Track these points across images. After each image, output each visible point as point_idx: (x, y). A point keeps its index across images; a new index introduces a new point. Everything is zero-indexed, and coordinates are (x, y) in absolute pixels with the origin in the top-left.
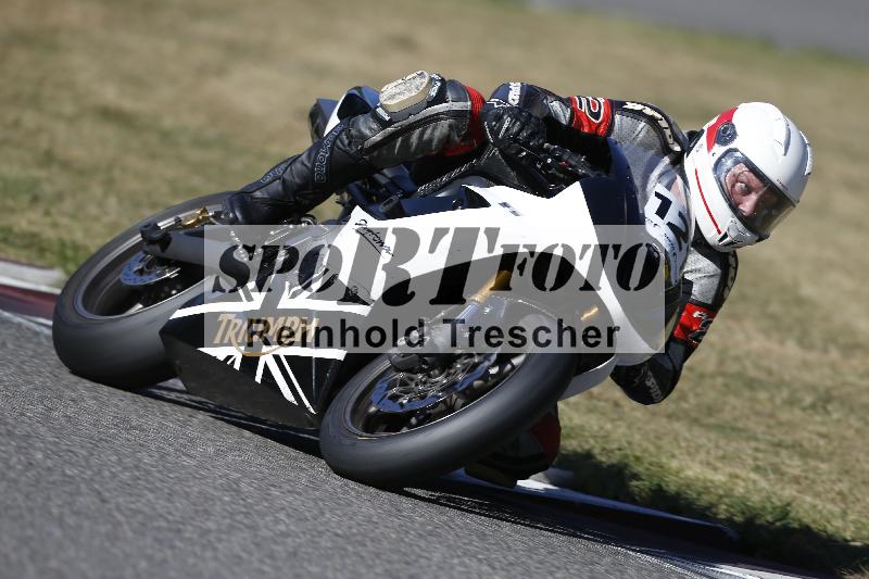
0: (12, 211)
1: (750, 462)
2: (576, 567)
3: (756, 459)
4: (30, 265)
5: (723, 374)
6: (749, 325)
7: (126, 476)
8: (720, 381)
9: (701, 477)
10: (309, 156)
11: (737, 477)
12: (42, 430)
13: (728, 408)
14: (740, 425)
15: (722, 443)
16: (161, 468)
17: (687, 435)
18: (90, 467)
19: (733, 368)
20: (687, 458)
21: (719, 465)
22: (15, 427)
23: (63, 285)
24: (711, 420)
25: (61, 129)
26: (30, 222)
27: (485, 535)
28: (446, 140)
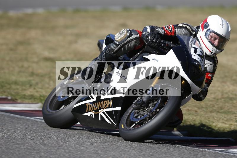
0: (25, 90)
1: (234, 120)
2: (192, 157)
3: (236, 119)
4: (32, 103)
5: (223, 98)
6: (228, 83)
7: (67, 155)
8: (223, 100)
9: (222, 126)
10: (100, 57)
11: (231, 125)
12: (43, 147)
13: (226, 107)
14: (230, 111)
15: (226, 116)
16: (76, 151)
17: (216, 116)
18: (57, 154)
19: (226, 96)
20: (217, 122)
21: (226, 122)
22: (35, 147)
23: (42, 107)
24: (222, 111)
25: (34, 65)
26: (31, 92)
27: (166, 153)
28: (135, 46)
